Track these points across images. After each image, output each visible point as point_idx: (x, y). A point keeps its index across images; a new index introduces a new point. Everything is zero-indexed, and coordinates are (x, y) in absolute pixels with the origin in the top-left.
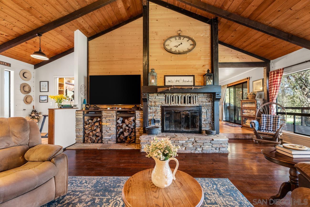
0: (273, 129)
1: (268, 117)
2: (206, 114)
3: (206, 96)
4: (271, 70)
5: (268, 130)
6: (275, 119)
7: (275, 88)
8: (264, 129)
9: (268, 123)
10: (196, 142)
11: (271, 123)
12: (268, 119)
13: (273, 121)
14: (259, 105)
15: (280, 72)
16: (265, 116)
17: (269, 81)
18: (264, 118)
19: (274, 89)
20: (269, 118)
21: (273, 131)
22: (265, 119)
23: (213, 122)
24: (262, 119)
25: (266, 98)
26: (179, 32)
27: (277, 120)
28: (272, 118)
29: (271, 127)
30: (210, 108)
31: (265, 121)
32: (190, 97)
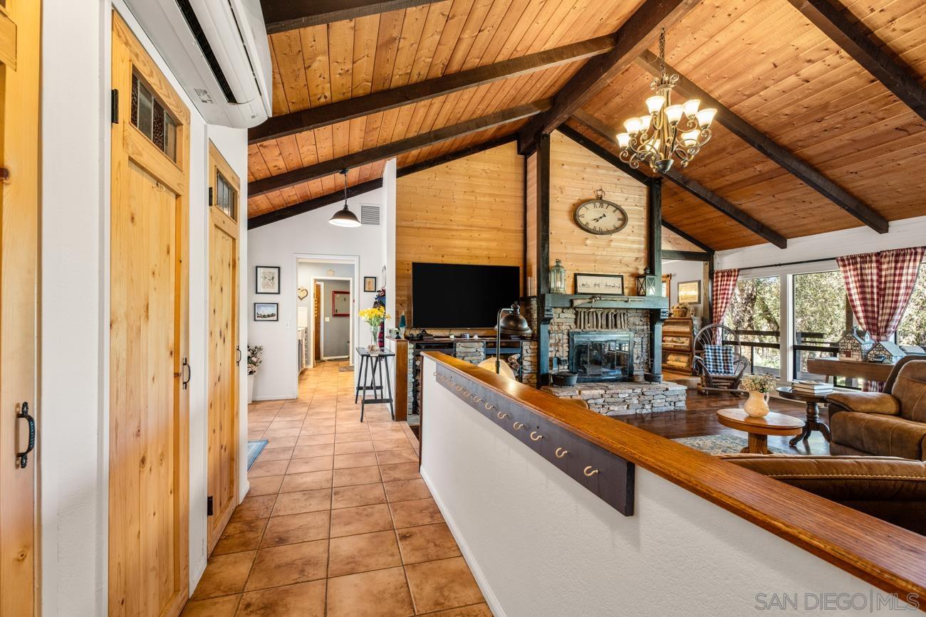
0: (725, 369)
1: (715, 349)
2: (640, 346)
3: (640, 314)
4: (716, 268)
5: (717, 372)
6: (726, 353)
7: (725, 301)
8: (711, 370)
9: (716, 359)
10: (643, 394)
11: (720, 360)
12: (715, 353)
13: (723, 356)
14: (696, 328)
15: (733, 274)
16: (709, 347)
17: (713, 287)
18: (708, 352)
19: (722, 303)
20: (717, 351)
21: (725, 372)
22: (710, 354)
23: (652, 361)
24: (706, 354)
25: (707, 317)
26: (599, 193)
27: (729, 355)
28: (721, 351)
29: (721, 366)
30: (646, 335)
31: (711, 357)
32: (615, 316)
